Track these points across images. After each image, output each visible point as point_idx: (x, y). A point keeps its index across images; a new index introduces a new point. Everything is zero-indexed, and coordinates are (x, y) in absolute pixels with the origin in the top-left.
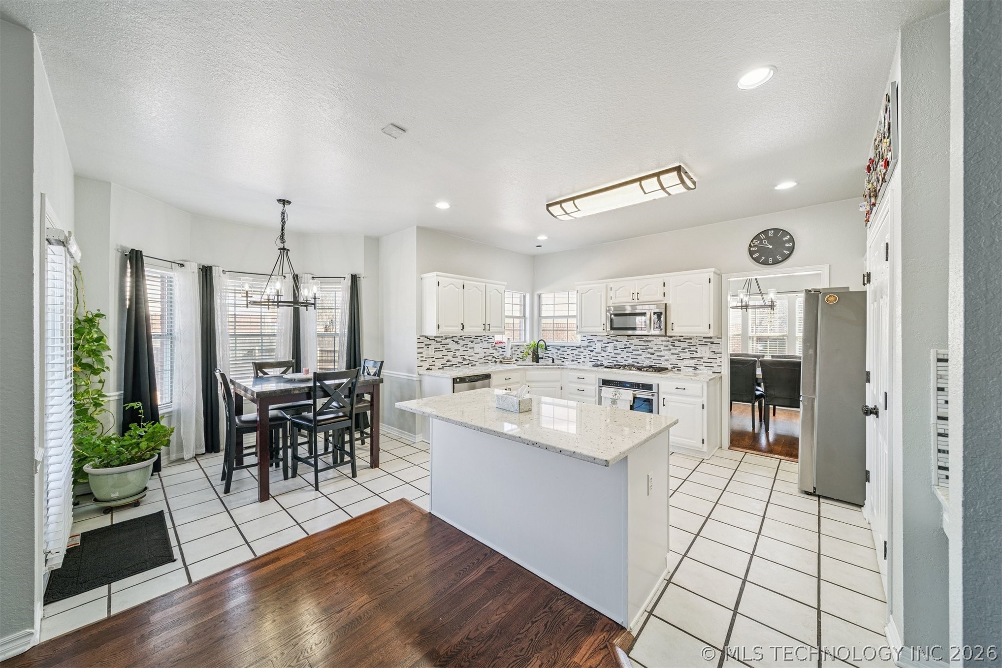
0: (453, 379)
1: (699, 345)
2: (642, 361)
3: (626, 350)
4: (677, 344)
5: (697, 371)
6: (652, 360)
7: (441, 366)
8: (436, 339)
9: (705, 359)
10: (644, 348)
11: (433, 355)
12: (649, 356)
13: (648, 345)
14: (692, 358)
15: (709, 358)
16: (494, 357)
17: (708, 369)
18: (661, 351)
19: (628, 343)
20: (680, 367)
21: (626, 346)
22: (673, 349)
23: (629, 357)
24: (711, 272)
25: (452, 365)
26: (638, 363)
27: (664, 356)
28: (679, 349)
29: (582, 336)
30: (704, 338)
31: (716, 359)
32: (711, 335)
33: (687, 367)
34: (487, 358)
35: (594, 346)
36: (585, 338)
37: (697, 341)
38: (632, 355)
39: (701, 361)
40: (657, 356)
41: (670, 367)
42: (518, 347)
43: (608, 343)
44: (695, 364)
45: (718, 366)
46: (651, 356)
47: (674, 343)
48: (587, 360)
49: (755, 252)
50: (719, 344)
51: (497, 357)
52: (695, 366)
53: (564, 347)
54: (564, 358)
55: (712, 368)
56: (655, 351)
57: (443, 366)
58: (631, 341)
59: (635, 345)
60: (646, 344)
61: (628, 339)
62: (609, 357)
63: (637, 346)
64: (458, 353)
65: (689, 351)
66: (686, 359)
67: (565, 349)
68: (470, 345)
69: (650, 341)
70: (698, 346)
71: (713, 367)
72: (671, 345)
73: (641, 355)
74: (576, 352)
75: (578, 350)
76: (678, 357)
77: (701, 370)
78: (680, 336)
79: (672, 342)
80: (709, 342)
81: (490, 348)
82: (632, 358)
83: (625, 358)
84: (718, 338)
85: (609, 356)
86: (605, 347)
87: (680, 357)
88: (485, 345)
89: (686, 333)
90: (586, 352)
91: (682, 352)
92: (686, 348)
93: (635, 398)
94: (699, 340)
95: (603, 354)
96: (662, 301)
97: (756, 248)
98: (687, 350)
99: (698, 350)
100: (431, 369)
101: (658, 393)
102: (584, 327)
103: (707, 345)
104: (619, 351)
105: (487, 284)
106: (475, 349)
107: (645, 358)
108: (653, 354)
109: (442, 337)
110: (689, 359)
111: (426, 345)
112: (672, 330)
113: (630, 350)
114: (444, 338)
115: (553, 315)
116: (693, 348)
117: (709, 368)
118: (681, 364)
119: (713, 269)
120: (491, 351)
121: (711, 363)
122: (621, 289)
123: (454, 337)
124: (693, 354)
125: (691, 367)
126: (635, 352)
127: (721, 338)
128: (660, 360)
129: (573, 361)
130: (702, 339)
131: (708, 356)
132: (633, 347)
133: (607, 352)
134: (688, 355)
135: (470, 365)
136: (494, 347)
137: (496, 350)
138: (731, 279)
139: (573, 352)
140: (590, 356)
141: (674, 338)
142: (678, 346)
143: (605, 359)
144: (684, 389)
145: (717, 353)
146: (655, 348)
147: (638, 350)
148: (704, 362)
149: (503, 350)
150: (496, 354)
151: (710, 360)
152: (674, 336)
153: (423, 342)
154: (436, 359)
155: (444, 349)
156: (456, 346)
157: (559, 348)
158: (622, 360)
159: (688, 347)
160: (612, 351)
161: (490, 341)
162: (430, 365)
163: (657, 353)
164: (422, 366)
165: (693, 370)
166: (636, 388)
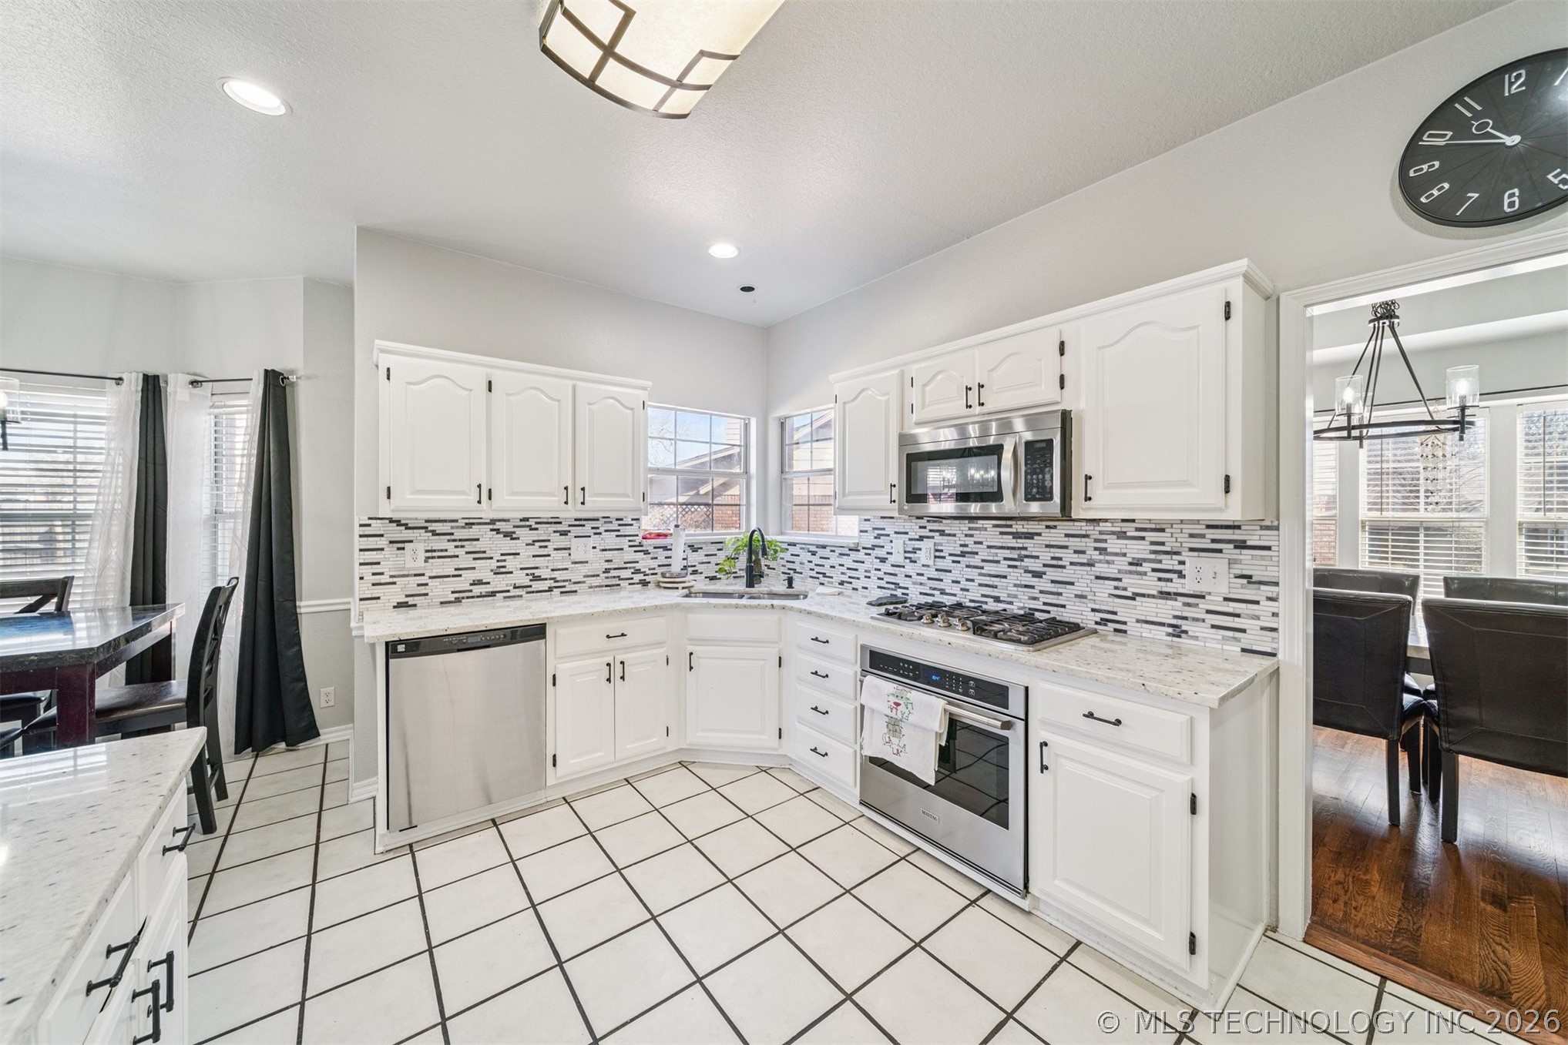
0: (387, 643)
1: (1192, 550)
2: (1009, 595)
3: (964, 560)
4: (1114, 544)
5: (1184, 641)
6: (1035, 593)
7: (452, 597)
8: (432, 526)
9: (1215, 602)
10: (1014, 554)
11: (421, 568)
12: (1029, 579)
13: (1025, 549)
14: (1165, 595)
15: (1226, 599)
16: (638, 571)
17: (1224, 638)
18: (1063, 567)
19: (970, 541)
20: (1125, 623)
21: (966, 549)
22: (1100, 561)
23: (973, 580)
24: (1234, 276)
25: (493, 594)
26: (997, 599)
27: (1072, 584)
28: (1122, 563)
29: (860, 520)
30: (1209, 527)
31: (1257, 603)
32: (1233, 514)
33: (1147, 622)
34: (613, 573)
35: (888, 548)
36: (867, 526)
37: (1183, 538)
38: (981, 574)
39: (1197, 605)
40: (1053, 582)
41: (1089, 619)
42: (719, 546)
43: (921, 538)
44: (1176, 617)
45: (1263, 629)
46: (1034, 581)
47: (1105, 541)
48: (873, 583)
49: (1432, 179)
50: (1268, 548)
51: (648, 572)
52: (1174, 622)
53: (824, 547)
54: (824, 574)
55: (1238, 635)
56: (1045, 565)
57: (457, 595)
58: (978, 536)
59: (989, 547)
60: (1020, 543)
61: (970, 529)
62: (923, 579)
63: (994, 551)
64: (511, 563)
65: (1154, 570)
66: (1143, 595)
67: (826, 552)
68: (558, 541)
69: (1030, 536)
70: (1185, 556)
71: (1244, 631)
72: (1096, 549)
73: (1005, 577)
74: (848, 562)
75: (854, 555)
76: (1116, 588)
77: (1196, 638)
78: (1123, 521)
79: (1096, 541)
80: (1229, 542)
81: (626, 547)
82: (980, 585)
83: (964, 584)
84: (1262, 528)
85: (922, 575)
86: (915, 550)
87: (1125, 589)
88: (610, 540)
89: (1143, 509)
90: (871, 563)
91: (1131, 572)
92: (1145, 560)
93: (953, 724)
94: (1192, 536)
95: (910, 568)
96: (1057, 403)
97: (1437, 164)
98: (1146, 567)
99: (1187, 569)
100: (415, 605)
101: (1026, 720)
102: (851, 494)
103: (1220, 551)
104: (946, 563)
105: (580, 384)
106: (572, 551)
107: (1015, 585)
108: (1038, 575)
109: (456, 521)
110: (1153, 596)
111: (391, 542)
112: (1088, 499)
113: (976, 561)
114: (462, 523)
115: (809, 468)
116: (1168, 562)
117: (1230, 634)
118: (1126, 611)
119: (1242, 264)
120: (630, 555)
121: (1238, 616)
122: (940, 377)
123: (500, 520)
124: (1170, 580)
125: (1162, 624)
126: (990, 568)
127: (1277, 528)
128: (1060, 594)
129: (842, 583)
130: (1200, 529)
131: (1224, 590)
132: (984, 554)
133: (919, 564)
134: (1150, 584)
135: (557, 591)
136: (639, 548)
137: (646, 552)
138: (1317, 311)
139: (844, 560)
140: (880, 574)
141: (1106, 527)
142: (1116, 554)
143: (914, 583)
144: (1118, 722)
145: (1261, 583)
146: (1046, 556)
147: (998, 562)
148: (1208, 612)
149: (668, 553)
150: (645, 563)
151: (1232, 604)
152: (1106, 520)
153: (382, 535)
154: (431, 578)
155: (460, 552)
156: (508, 545)
157: (813, 548)
158: (956, 589)
159: (1153, 556)
160: (931, 563)
161: (625, 530)
162: (407, 596)
163: (1052, 574)
164: (379, 598)
165: (1169, 635)
166: (958, 693)
